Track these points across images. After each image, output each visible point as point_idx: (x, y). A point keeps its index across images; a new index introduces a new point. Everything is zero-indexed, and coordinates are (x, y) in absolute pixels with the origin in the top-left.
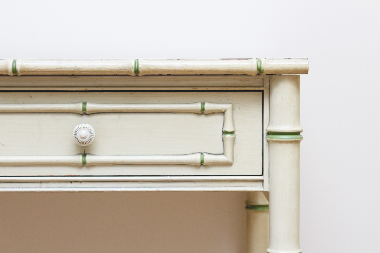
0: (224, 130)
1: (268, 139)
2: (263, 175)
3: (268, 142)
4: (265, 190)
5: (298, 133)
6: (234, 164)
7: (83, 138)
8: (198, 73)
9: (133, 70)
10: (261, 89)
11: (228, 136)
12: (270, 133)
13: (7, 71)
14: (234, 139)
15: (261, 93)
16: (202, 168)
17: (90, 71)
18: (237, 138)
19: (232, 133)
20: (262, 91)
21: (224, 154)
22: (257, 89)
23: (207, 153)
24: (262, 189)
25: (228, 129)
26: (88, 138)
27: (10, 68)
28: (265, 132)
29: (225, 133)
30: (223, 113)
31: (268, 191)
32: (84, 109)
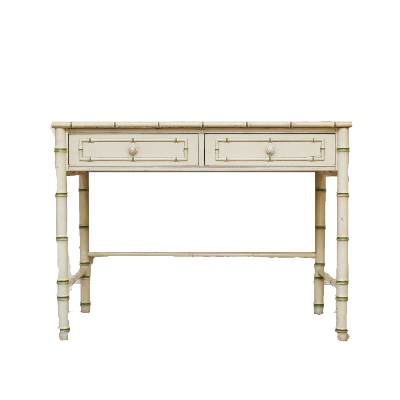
0: (321, 148)
2: (335, 165)
3: (337, 152)
5: (348, 149)
6: (325, 161)
7: (271, 150)
9: (290, 126)
11: (323, 150)
12: (338, 149)
13: (244, 126)
14: (325, 151)
16: (313, 162)
17: (274, 126)
19: (324, 149)
20: (335, 134)
21: (321, 157)
22: (333, 133)
23: (315, 157)
24: (335, 170)
25: (323, 147)
26: (272, 150)
27: (245, 125)
28: (336, 149)
30: (321, 142)
31: (337, 170)
32: (270, 140)
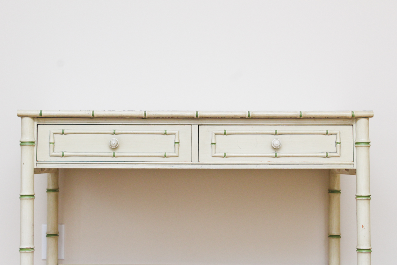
0: (336, 142)
1: (356, 146)
2: (353, 162)
4: (354, 168)
5: (368, 143)
6: (341, 157)
7: (277, 145)
8: (326, 117)
9: (299, 116)
10: (352, 124)
11: (338, 145)
12: (357, 143)
13: (246, 116)
14: (341, 146)
15: (352, 126)
16: (327, 158)
17: (281, 116)
18: (342, 146)
19: (340, 143)
20: (353, 125)
21: (336, 153)
22: (350, 124)
23: (329, 152)
24: (353, 168)
25: (338, 141)
28: (354, 143)
29: (337, 143)
30: (336, 134)
31: (356, 168)
32: (276, 133)
